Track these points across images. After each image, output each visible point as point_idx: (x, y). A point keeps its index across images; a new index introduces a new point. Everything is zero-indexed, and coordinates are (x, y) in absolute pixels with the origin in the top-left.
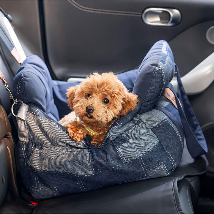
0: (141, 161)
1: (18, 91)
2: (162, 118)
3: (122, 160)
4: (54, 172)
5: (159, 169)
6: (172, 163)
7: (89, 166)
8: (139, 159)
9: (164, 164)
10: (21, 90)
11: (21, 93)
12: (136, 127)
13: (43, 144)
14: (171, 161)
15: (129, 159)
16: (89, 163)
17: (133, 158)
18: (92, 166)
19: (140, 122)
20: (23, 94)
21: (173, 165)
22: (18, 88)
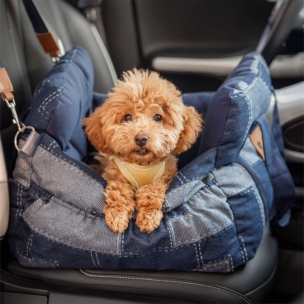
0: (198, 249)
1: (42, 108)
2: (247, 185)
3: (171, 243)
4: (56, 242)
5: (221, 264)
6: (243, 258)
7: (118, 245)
8: (195, 245)
9: (231, 258)
10: (47, 110)
11: (43, 114)
12: (206, 192)
13: (53, 196)
14: (242, 253)
15: (179, 242)
16: (120, 241)
17: (187, 241)
18: (123, 247)
19: (214, 184)
20: (47, 116)
21: (244, 261)
22: (44, 104)
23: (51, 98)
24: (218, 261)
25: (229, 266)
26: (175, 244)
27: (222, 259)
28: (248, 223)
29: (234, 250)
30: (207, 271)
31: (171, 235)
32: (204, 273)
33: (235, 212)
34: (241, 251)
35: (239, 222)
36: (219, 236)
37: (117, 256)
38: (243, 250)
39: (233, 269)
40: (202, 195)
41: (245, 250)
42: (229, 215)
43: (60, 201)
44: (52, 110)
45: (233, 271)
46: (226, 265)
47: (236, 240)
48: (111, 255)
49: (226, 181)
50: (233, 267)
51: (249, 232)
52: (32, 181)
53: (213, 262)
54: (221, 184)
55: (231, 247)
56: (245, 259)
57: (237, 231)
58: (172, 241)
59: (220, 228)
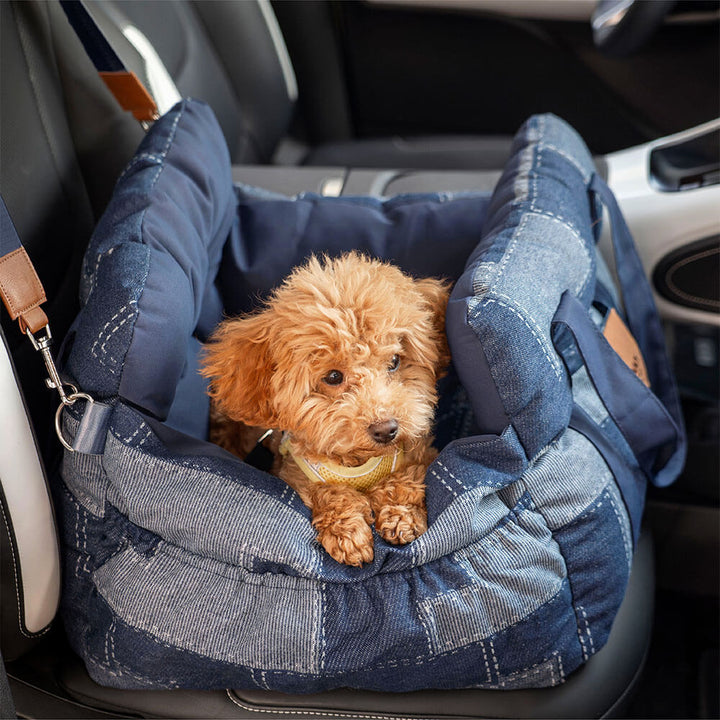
0: (489, 651)
1: (99, 346)
2: (598, 488)
3: (430, 646)
4: (175, 647)
5: (538, 672)
6: (585, 650)
7: (312, 650)
8: (482, 645)
9: (560, 657)
10: (110, 353)
11: (105, 361)
12: (511, 531)
13: (161, 539)
14: (582, 641)
15: (448, 643)
16: (319, 642)
17: (465, 639)
18: (324, 654)
19: (527, 506)
20: (113, 368)
21: (586, 657)
22: (103, 339)
23: (117, 322)
24: (531, 668)
25: (555, 673)
26: (440, 647)
27: (541, 662)
28: (597, 576)
29: (566, 638)
30: (508, 688)
31: (429, 631)
32: (501, 691)
33: (571, 559)
34: (581, 637)
35: (578, 577)
36: (535, 619)
37: (310, 675)
38: (584, 633)
39: (564, 678)
40: (502, 539)
41: (589, 632)
42: (557, 571)
43: (178, 552)
44: (123, 353)
45: (563, 681)
46: (548, 672)
47: (571, 617)
48: (296, 674)
49: (551, 491)
50: (562, 673)
51: (599, 592)
52: (108, 503)
53: (521, 671)
54: (539, 502)
55: (559, 634)
56: (589, 653)
57: (573, 595)
58: (431, 642)
59: (538, 602)
